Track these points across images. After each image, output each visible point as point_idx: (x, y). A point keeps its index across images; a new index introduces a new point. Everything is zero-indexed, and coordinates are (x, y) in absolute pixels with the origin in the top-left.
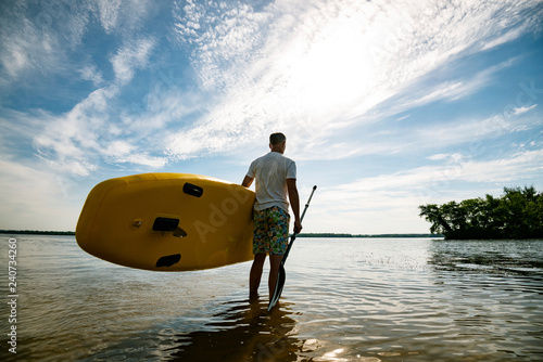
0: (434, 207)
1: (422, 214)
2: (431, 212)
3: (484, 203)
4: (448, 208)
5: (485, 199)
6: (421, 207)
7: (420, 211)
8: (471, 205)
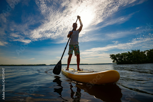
0: (114, 55)
1: (110, 57)
2: (113, 57)
3: (127, 54)
4: (118, 55)
5: (128, 53)
6: (110, 55)
7: (110, 56)
8: (124, 54)
